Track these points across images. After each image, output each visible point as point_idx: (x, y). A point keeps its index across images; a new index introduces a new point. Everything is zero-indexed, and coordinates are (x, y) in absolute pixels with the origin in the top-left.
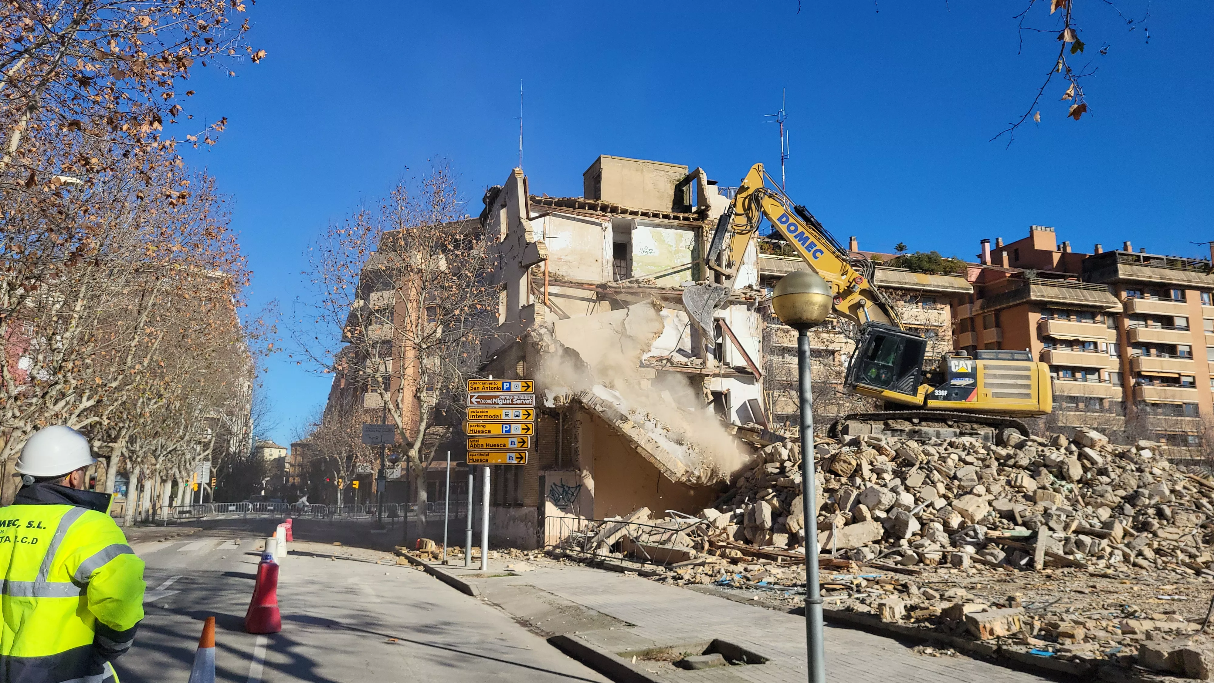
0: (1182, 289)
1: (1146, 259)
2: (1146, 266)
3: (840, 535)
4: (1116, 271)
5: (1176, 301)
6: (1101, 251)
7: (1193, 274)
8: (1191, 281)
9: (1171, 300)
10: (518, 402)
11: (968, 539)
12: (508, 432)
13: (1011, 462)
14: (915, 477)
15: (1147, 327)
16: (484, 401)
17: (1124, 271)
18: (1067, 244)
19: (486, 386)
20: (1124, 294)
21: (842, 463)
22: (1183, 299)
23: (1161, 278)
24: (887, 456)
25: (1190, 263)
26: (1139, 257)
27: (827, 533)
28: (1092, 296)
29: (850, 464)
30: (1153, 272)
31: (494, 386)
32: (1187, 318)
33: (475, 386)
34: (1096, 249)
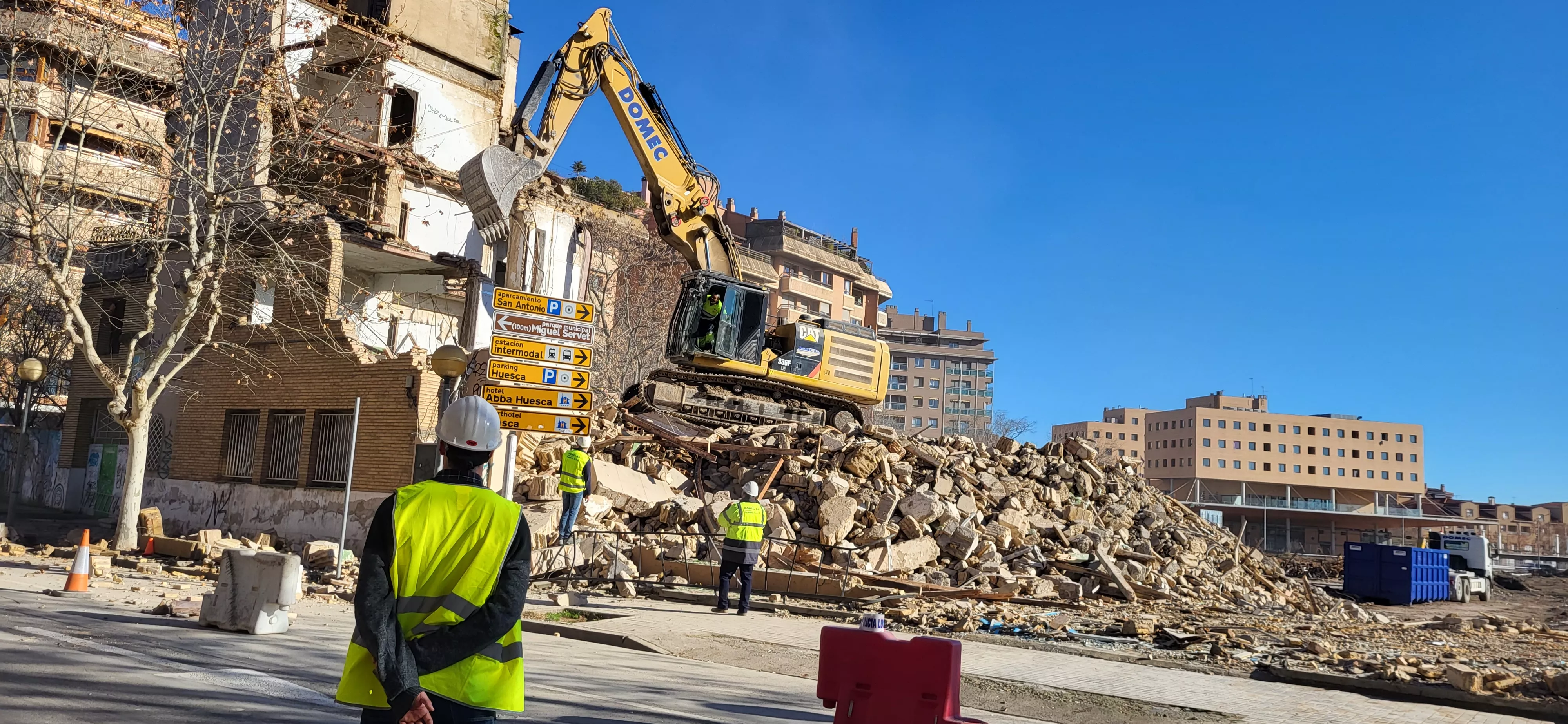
0: (831, 272)
1: (808, 235)
2: (805, 242)
3: (894, 554)
4: (781, 243)
5: (824, 285)
6: (756, 217)
7: (842, 259)
8: (839, 267)
9: (820, 284)
10: (570, 335)
11: (1030, 561)
12: (552, 381)
13: (1025, 471)
14: (944, 485)
15: (795, 308)
16: (518, 327)
17: (789, 245)
18: (732, 201)
19: (522, 302)
20: (781, 268)
21: (863, 459)
22: (830, 284)
23: (818, 259)
24: (899, 453)
25: (842, 248)
26: (801, 231)
27: (879, 551)
28: (757, 266)
29: (872, 461)
30: (811, 250)
31: (534, 304)
32: (830, 305)
33: (505, 299)
34: (753, 214)
